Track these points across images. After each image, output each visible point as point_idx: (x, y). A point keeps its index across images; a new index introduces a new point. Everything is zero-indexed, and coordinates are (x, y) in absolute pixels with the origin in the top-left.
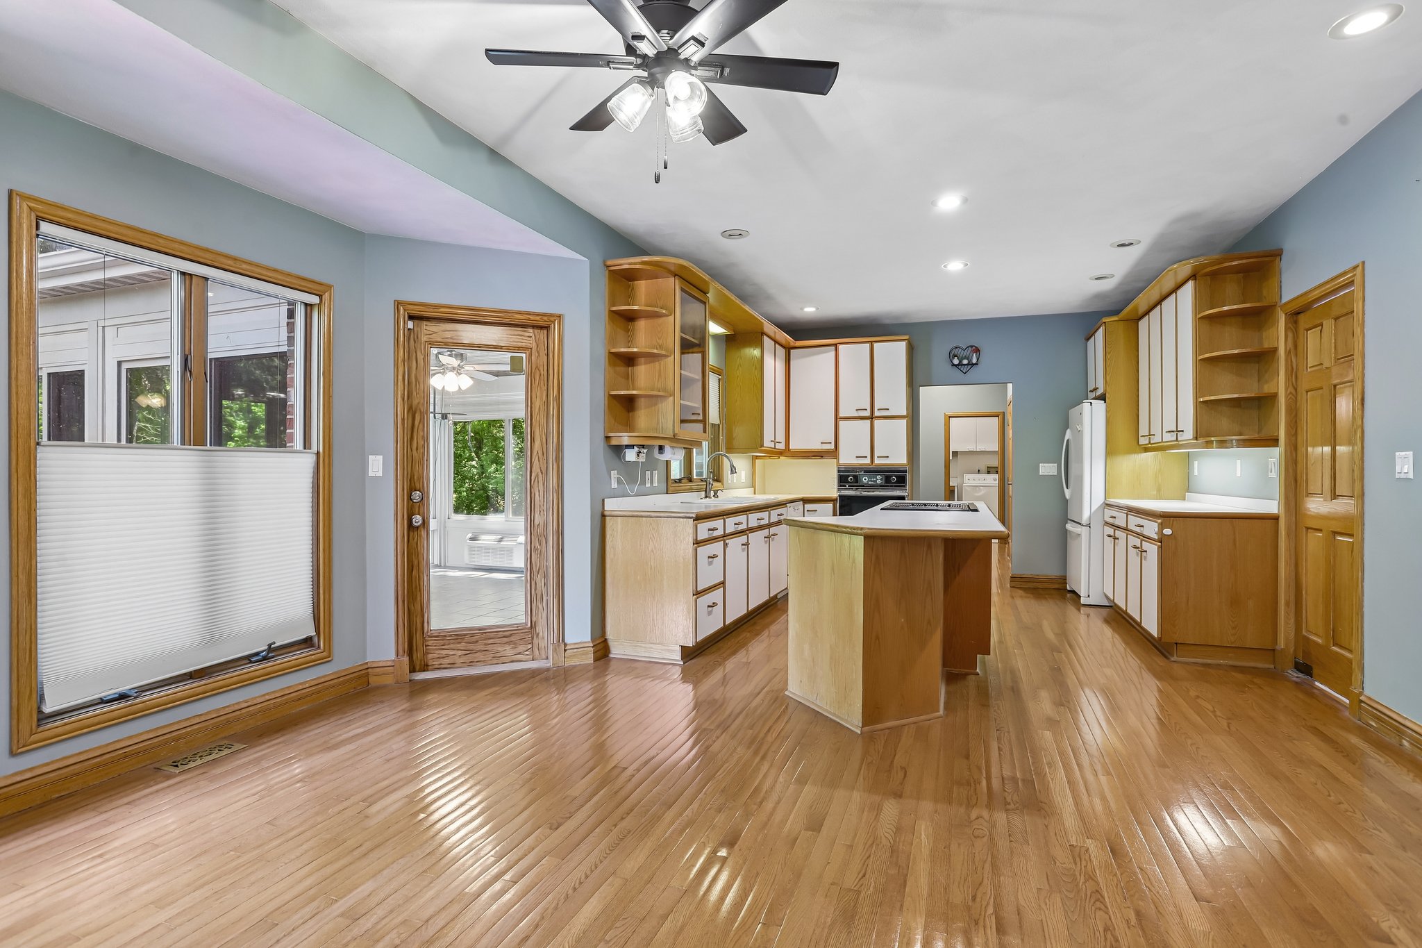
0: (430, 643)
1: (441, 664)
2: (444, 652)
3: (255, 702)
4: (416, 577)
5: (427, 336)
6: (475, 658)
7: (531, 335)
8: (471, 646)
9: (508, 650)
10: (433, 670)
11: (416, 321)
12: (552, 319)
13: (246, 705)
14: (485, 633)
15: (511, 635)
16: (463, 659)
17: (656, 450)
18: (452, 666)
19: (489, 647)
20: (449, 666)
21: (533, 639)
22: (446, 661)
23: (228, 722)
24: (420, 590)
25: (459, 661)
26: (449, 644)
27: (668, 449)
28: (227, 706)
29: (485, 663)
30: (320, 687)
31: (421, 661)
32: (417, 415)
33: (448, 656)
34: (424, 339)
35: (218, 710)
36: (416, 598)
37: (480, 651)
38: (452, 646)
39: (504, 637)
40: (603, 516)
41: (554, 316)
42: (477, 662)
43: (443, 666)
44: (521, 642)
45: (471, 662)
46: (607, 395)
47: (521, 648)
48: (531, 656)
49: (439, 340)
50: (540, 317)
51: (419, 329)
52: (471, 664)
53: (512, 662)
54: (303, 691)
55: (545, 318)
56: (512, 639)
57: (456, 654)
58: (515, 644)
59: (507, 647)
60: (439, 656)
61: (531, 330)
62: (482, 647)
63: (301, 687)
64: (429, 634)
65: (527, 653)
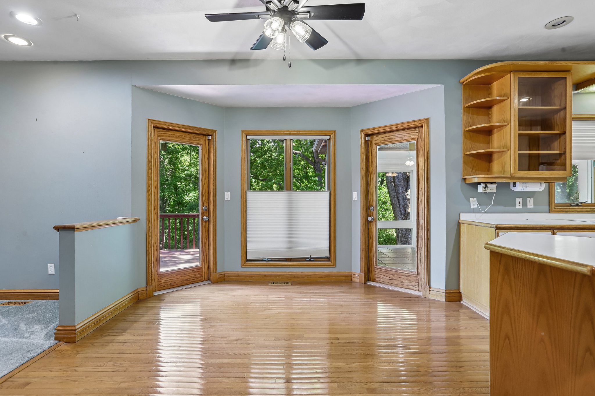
0: (376, 270)
1: (380, 281)
2: (382, 276)
3: (304, 273)
4: (371, 242)
5: (375, 142)
6: (393, 282)
7: (418, 131)
8: (392, 276)
9: (407, 283)
10: (377, 282)
11: (371, 136)
12: (423, 122)
13: (301, 273)
14: (397, 272)
15: (408, 276)
16: (389, 281)
17: (511, 185)
18: (384, 283)
19: (399, 279)
20: (383, 282)
21: (419, 280)
22: (382, 280)
23: (295, 277)
24: (373, 248)
25: (387, 281)
26: (383, 273)
27: (518, 184)
28: (295, 272)
29: (398, 286)
30: (330, 275)
31: (373, 277)
32: (372, 175)
33: (383, 278)
34: (374, 143)
35: (292, 272)
36: (372, 251)
37: (395, 279)
38: (384, 274)
39: (406, 276)
40: (459, 223)
41: (424, 120)
42: (394, 284)
43: (381, 282)
44: (413, 280)
45: (391, 283)
46: (463, 155)
47: (413, 284)
48: (418, 289)
49: (379, 142)
50: (417, 122)
51: (372, 139)
52: (391, 284)
53: (409, 289)
54: (323, 275)
55: (420, 122)
56: (409, 278)
57: (386, 279)
58: (410, 280)
59: (407, 281)
60: (379, 277)
61: (417, 129)
62: (396, 278)
63: (322, 273)
64: (375, 267)
65: (416, 287)
